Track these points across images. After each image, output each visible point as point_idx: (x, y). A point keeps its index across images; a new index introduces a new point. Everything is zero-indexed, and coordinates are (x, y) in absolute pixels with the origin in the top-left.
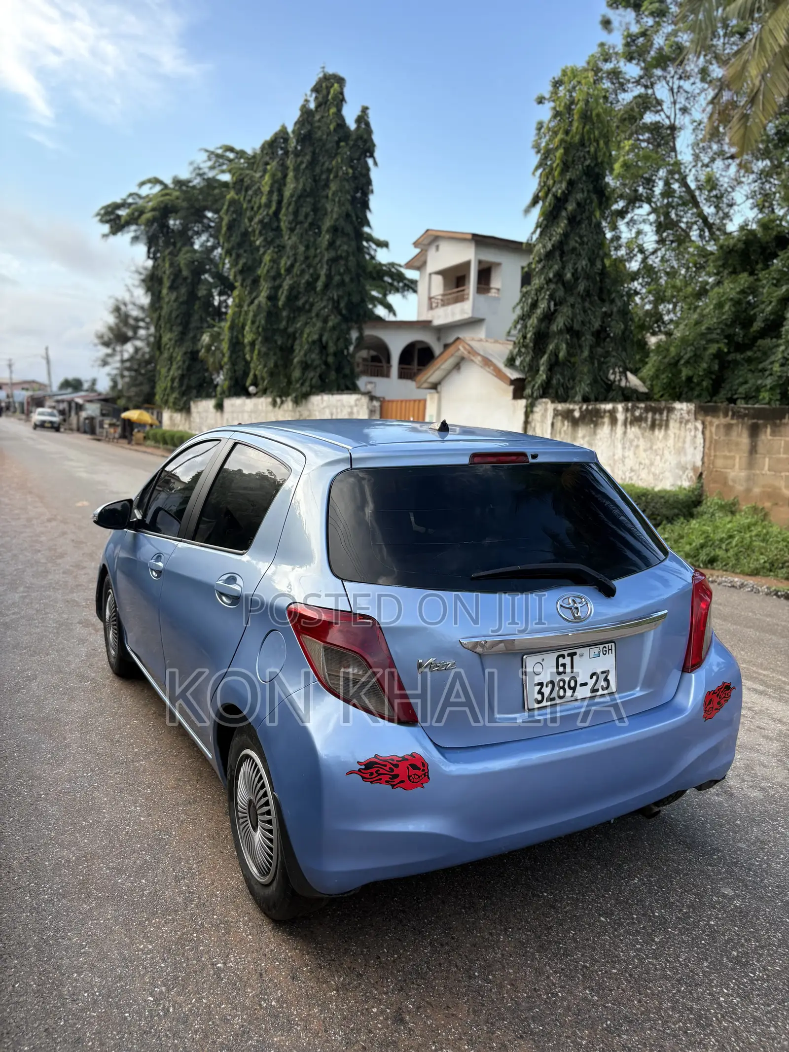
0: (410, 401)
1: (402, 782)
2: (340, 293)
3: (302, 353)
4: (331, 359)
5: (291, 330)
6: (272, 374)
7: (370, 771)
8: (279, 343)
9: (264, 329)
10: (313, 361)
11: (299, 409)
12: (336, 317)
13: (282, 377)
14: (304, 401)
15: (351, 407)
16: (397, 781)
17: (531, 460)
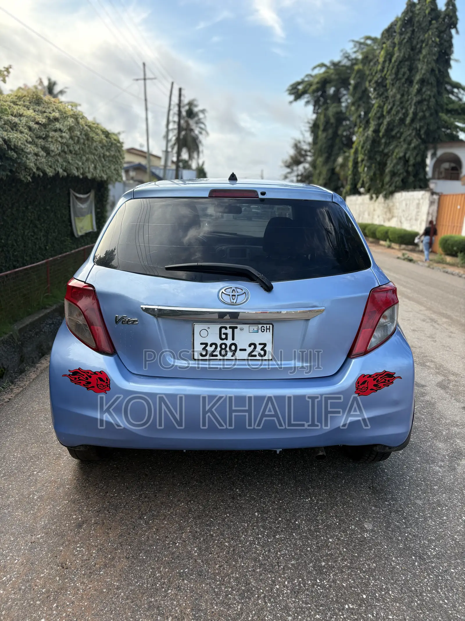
0: (459, 195)
1: (93, 387)
2: (422, 124)
3: (392, 165)
4: (410, 169)
5: (386, 151)
6: (372, 180)
7: (75, 376)
8: (378, 159)
9: (369, 152)
10: (398, 170)
11: (387, 201)
12: (417, 140)
13: (378, 181)
14: (391, 197)
15: (419, 200)
16: (90, 386)
17: (261, 196)
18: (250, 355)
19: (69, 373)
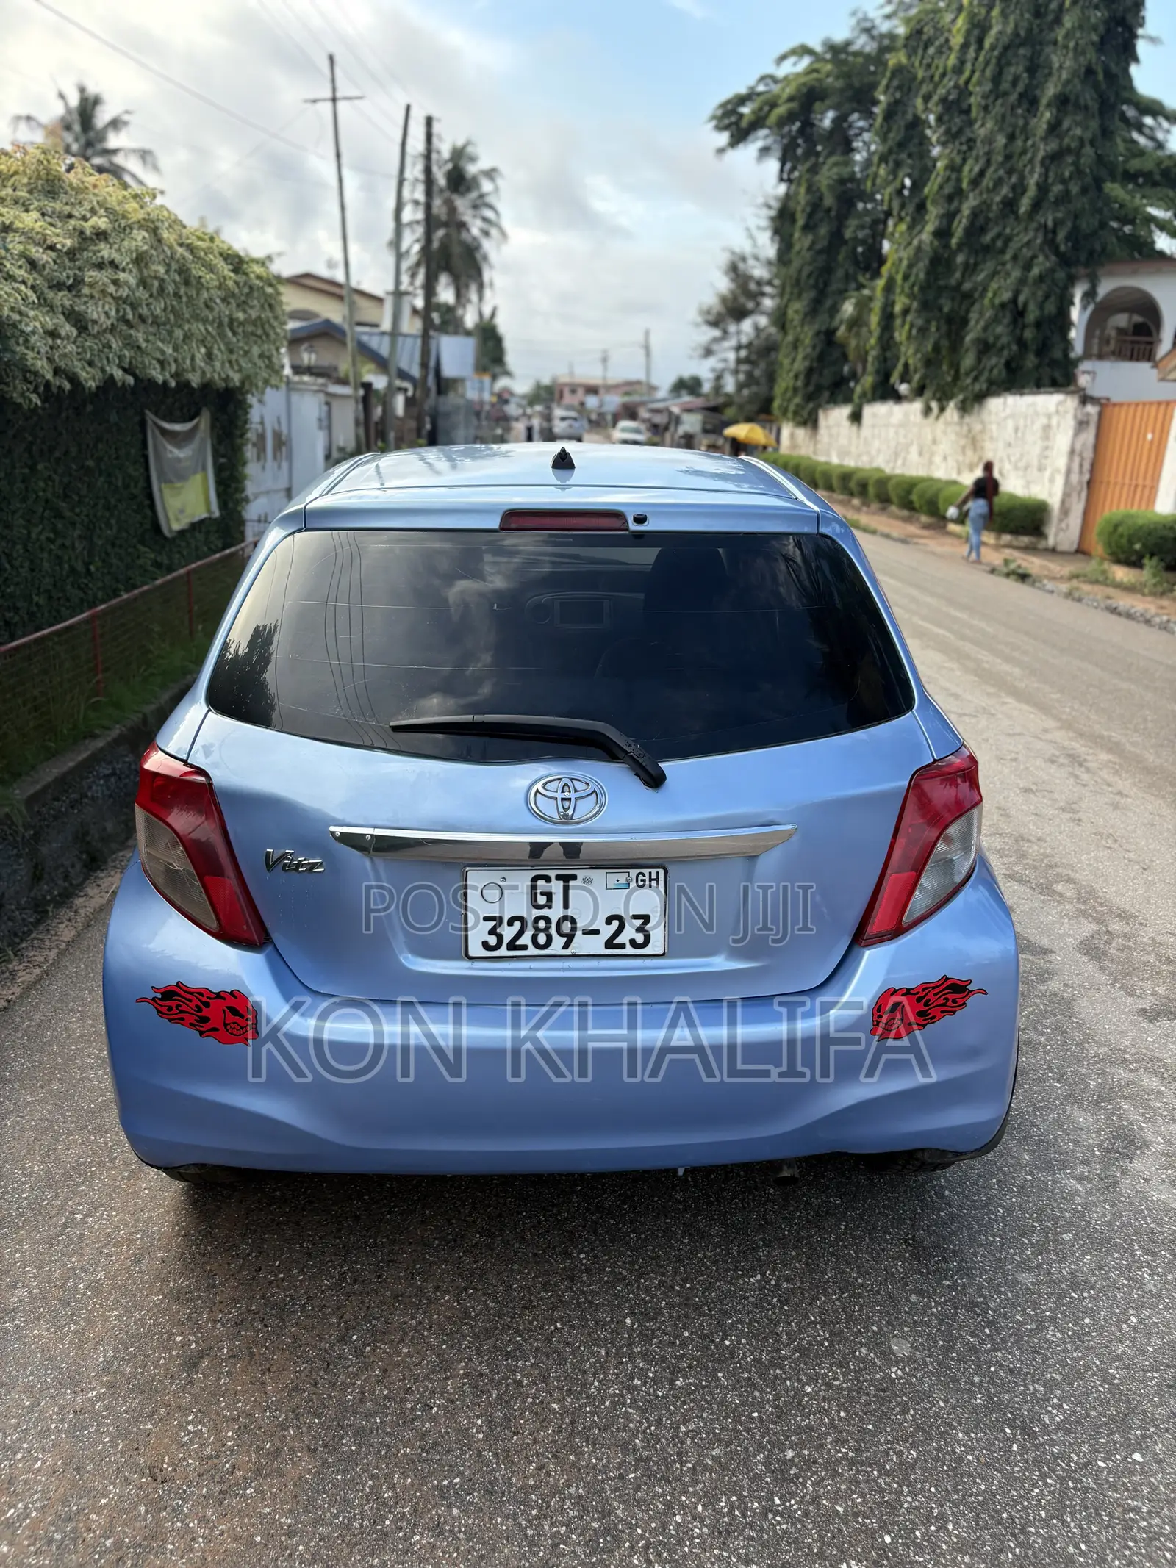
0: (1151, 404)
1: (215, 1029)
2: (1060, 215)
3: (982, 323)
4: (1028, 334)
5: (967, 286)
6: (928, 363)
7: (168, 1003)
8: (946, 309)
9: (922, 289)
10: (998, 338)
11: (967, 419)
12: (1047, 257)
13: (945, 367)
14: (976, 406)
15: (1049, 416)
16: (206, 1026)
17: (633, 527)
18: (610, 944)
19: (151, 995)
